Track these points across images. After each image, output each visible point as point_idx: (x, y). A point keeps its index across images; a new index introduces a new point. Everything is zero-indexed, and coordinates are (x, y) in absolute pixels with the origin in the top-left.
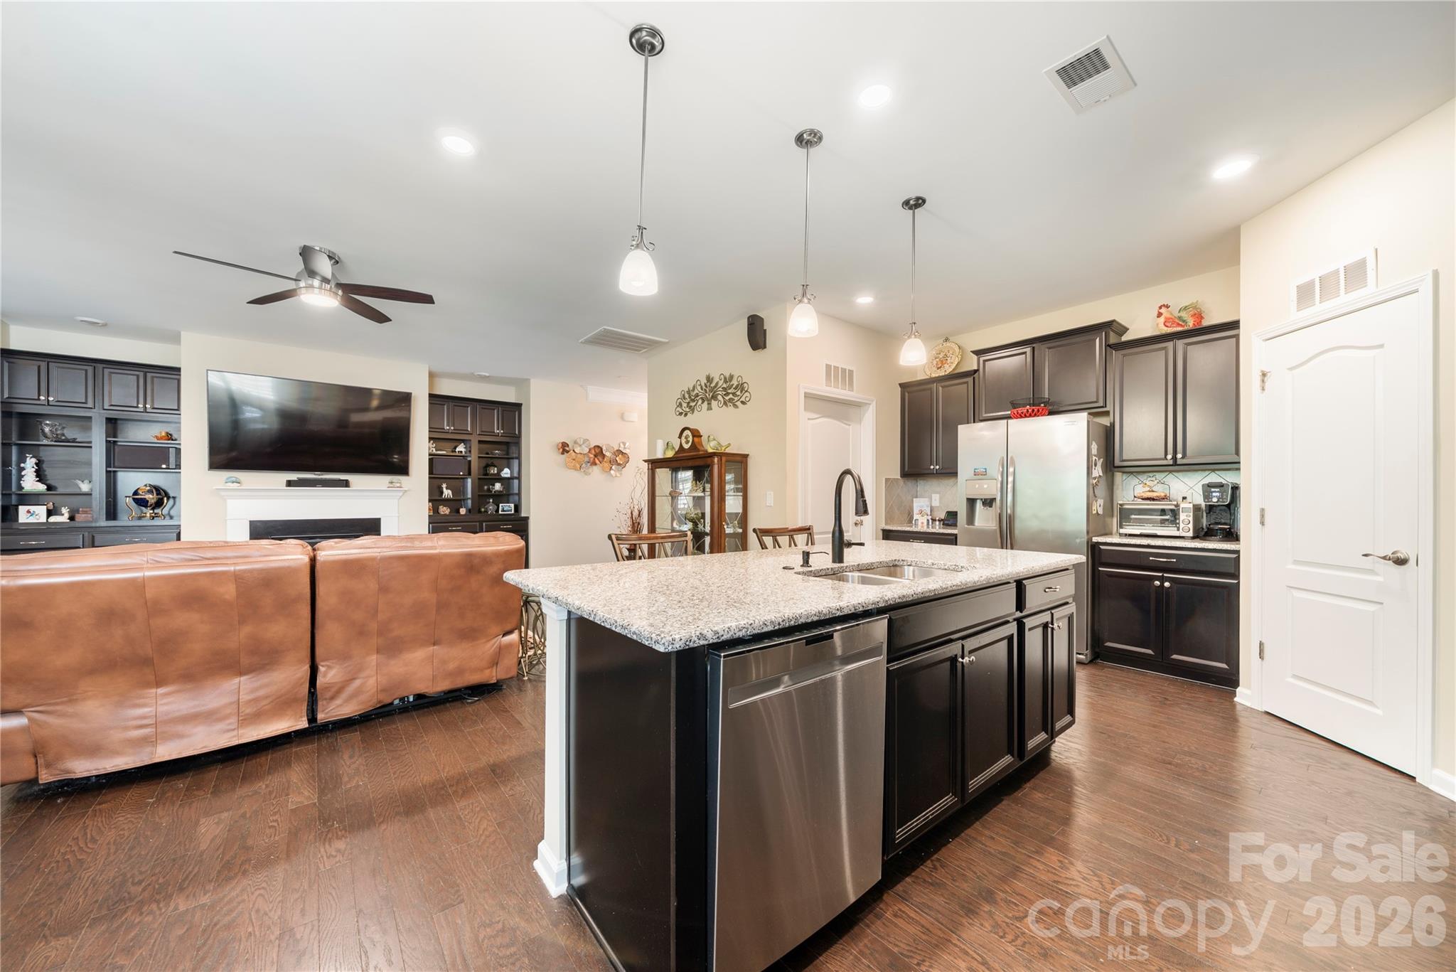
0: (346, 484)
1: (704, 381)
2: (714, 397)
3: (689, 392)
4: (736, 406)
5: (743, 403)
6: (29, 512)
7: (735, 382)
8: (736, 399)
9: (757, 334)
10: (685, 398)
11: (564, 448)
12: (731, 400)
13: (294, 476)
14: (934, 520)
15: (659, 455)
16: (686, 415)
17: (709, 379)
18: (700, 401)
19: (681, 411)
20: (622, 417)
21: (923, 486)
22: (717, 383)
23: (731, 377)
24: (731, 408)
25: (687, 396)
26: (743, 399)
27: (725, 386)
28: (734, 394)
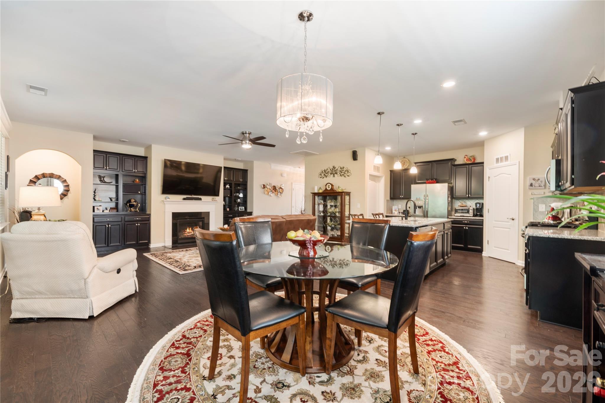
0: (200, 199)
1: (331, 168)
2: (336, 173)
3: (325, 171)
4: (345, 177)
5: (348, 176)
6: (97, 209)
7: (345, 169)
8: (345, 174)
9: (355, 156)
10: (323, 172)
11: (264, 187)
12: (343, 175)
13: (185, 196)
14: (399, 213)
15: (316, 191)
16: (323, 178)
17: (334, 167)
18: (330, 174)
19: (321, 176)
20: (282, 175)
21: (395, 202)
22: (337, 169)
23: (343, 168)
24: (343, 177)
25: (324, 172)
26: (348, 175)
27: (340, 170)
28: (344, 173)
